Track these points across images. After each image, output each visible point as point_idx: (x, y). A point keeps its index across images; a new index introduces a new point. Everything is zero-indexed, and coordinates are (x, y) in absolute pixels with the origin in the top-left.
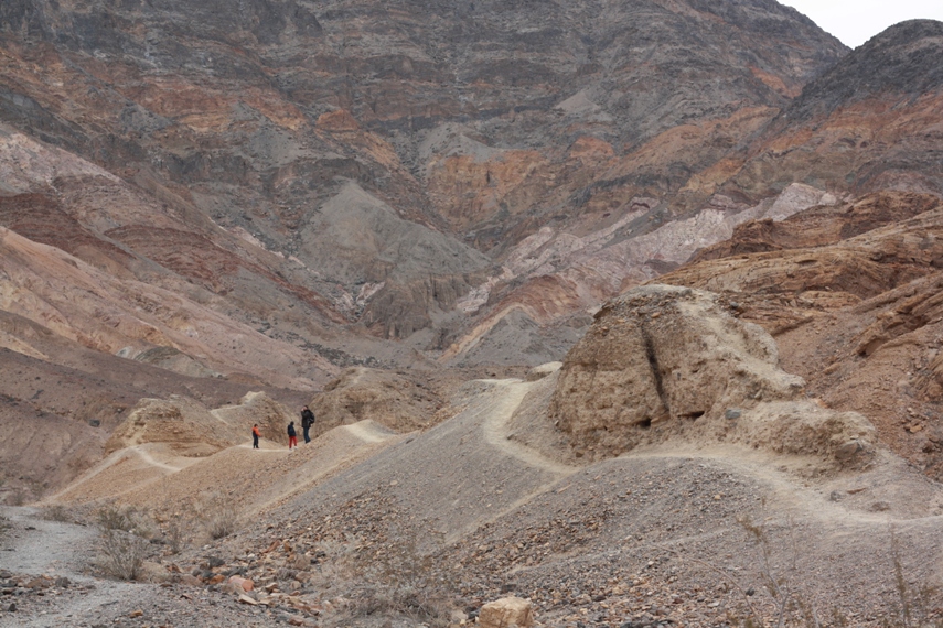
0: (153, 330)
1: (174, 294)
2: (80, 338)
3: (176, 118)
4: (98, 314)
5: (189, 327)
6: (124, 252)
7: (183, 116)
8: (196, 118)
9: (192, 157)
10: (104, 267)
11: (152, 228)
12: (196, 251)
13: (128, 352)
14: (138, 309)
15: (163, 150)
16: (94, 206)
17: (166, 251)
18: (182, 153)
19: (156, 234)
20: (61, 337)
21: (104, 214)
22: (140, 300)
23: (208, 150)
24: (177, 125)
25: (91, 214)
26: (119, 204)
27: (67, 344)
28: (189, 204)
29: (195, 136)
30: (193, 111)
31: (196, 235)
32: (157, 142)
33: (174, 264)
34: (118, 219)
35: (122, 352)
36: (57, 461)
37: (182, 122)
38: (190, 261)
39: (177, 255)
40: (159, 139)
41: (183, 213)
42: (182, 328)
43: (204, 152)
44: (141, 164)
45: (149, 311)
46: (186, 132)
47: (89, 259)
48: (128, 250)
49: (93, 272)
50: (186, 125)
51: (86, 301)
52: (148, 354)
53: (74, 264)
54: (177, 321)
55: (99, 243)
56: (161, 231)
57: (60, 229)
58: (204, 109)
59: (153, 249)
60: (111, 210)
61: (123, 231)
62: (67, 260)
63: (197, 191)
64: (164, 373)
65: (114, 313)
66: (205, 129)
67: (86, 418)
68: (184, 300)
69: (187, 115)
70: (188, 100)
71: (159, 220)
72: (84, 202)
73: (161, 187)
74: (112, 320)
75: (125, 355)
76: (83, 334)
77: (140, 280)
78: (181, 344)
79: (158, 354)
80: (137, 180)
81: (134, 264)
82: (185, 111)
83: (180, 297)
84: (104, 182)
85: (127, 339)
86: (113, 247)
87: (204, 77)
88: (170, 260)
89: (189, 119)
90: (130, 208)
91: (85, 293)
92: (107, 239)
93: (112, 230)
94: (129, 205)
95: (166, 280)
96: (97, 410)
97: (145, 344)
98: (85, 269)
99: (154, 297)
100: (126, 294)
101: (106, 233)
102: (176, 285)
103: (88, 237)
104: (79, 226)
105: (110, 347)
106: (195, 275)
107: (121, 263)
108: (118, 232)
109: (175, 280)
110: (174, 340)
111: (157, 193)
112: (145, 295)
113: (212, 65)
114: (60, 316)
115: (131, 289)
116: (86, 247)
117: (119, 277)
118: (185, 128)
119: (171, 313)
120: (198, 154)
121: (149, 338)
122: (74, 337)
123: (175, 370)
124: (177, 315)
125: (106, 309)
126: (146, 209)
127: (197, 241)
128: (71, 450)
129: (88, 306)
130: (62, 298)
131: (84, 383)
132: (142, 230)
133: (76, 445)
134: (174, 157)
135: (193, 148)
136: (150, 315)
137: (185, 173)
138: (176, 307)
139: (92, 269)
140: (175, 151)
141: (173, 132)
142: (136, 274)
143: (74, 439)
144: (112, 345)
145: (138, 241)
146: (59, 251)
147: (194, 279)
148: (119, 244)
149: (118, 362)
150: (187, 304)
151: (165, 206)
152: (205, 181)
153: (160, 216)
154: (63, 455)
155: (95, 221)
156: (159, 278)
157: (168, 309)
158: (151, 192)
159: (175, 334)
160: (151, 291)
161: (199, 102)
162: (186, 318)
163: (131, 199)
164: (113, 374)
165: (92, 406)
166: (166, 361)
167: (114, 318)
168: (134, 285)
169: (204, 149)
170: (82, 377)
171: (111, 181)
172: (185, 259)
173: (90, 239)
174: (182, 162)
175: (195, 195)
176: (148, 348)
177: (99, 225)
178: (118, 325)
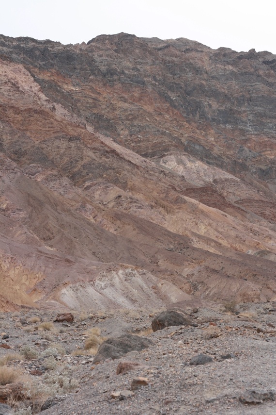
0: (259, 243)
1: (265, 228)
2: (231, 246)
3: (260, 152)
4: (237, 237)
5: (272, 242)
6: (244, 211)
7: (263, 151)
8: (269, 152)
9: (267, 169)
10: (236, 217)
11: (254, 200)
12: (272, 209)
13: (250, 252)
14: (251, 234)
15: (256, 166)
16: (230, 191)
17: (259, 209)
18: (264, 168)
19: (255, 203)
20: (225, 246)
21: (234, 194)
22: (252, 231)
23: (274, 166)
24: (261, 156)
25: (229, 194)
26: (240, 190)
27: (227, 249)
28: (267, 189)
29: (268, 160)
30: (268, 149)
31: (271, 202)
32: (253, 163)
33: (263, 215)
34: (240, 196)
35: (248, 252)
36: (235, 293)
37: (263, 154)
38: (269, 214)
39: (264, 211)
40: (254, 162)
41: (265, 192)
42: (269, 242)
43: (273, 167)
44: (247, 172)
45: (255, 235)
46: (265, 158)
47: (231, 214)
48: (245, 209)
49: (233, 219)
50: (265, 155)
51: (232, 231)
52: (259, 253)
53: (226, 216)
54: (267, 239)
55: (234, 207)
56: (257, 201)
57: (218, 201)
58: (272, 148)
59: (254, 209)
60: (237, 193)
61: (242, 202)
62: (223, 215)
63: (270, 183)
64: (267, 261)
65: (243, 236)
66: (273, 157)
67: (241, 278)
68: (270, 231)
69: (265, 151)
70: (266, 145)
71: (257, 197)
72: (226, 189)
73: (255, 182)
74: (242, 239)
75: (250, 253)
76: (233, 245)
77: (251, 222)
78: (270, 249)
79: (263, 253)
80: (245, 179)
81: (248, 216)
82: (264, 149)
83: (267, 229)
84: (234, 181)
85: (249, 247)
86: (239, 208)
87: (272, 135)
88: (261, 213)
89: (266, 153)
90: (245, 192)
91: (232, 228)
92: (236, 205)
93: (237, 201)
94: (244, 190)
95: (261, 222)
96: (245, 275)
97: (257, 249)
98: (230, 218)
99: (258, 229)
100: (246, 228)
101: (235, 202)
102: (265, 224)
103: (229, 204)
104: (225, 200)
105: (243, 250)
106: (272, 219)
107: (243, 215)
108: (240, 202)
109: (265, 222)
110: (267, 247)
111: (254, 184)
112: (254, 228)
113: (275, 129)
114: (223, 237)
115: (248, 226)
116: (229, 208)
117: (242, 221)
118: (264, 157)
119: (265, 236)
120: (270, 168)
121: (257, 247)
122: (229, 246)
123: (270, 259)
124: (267, 237)
125: (240, 235)
126: (251, 192)
127: (272, 205)
128: (240, 290)
129: (233, 233)
130: (223, 230)
131: (239, 264)
132: (249, 201)
133: (242, 288)
134: (260, 169)
135: (268, 165)
136: (256, 237)
137: (265, 175)
138: (266, 234)
139: (232, 218)
140: (260, 166)
141: (259, 158)
142: (249, 220)
143: (241, 286)
144: (244, 249)
145: (248, 205)
146: (219, 210)
147: (271, 221)
148: (241, 206)
149: (249, 256)
150: (271, 232)
151: (258, 191)
152: (273, 179)
153: (257, 195)
154: (237, 291)
155: (231, 197)
156: (258, 221)
157: (263, 234)
158: (251, 184)
159: (267, 245)
160: (256, 227)
161: (270, 146)
162: (270, 238)
163: (245, 188)
164: (248, 261)
165: (243, 273)
166: (266, 256)
167: (243, 238)
168: (250, 225)
169: (273, 165)
170: (238, 262)
171: (237, 181)
172: (267, 213)
173: (230, 205)
174: (264, 171)
175: (269, 185)
176: (258, 251)
177: (232, 199)
178: (245, 241)
